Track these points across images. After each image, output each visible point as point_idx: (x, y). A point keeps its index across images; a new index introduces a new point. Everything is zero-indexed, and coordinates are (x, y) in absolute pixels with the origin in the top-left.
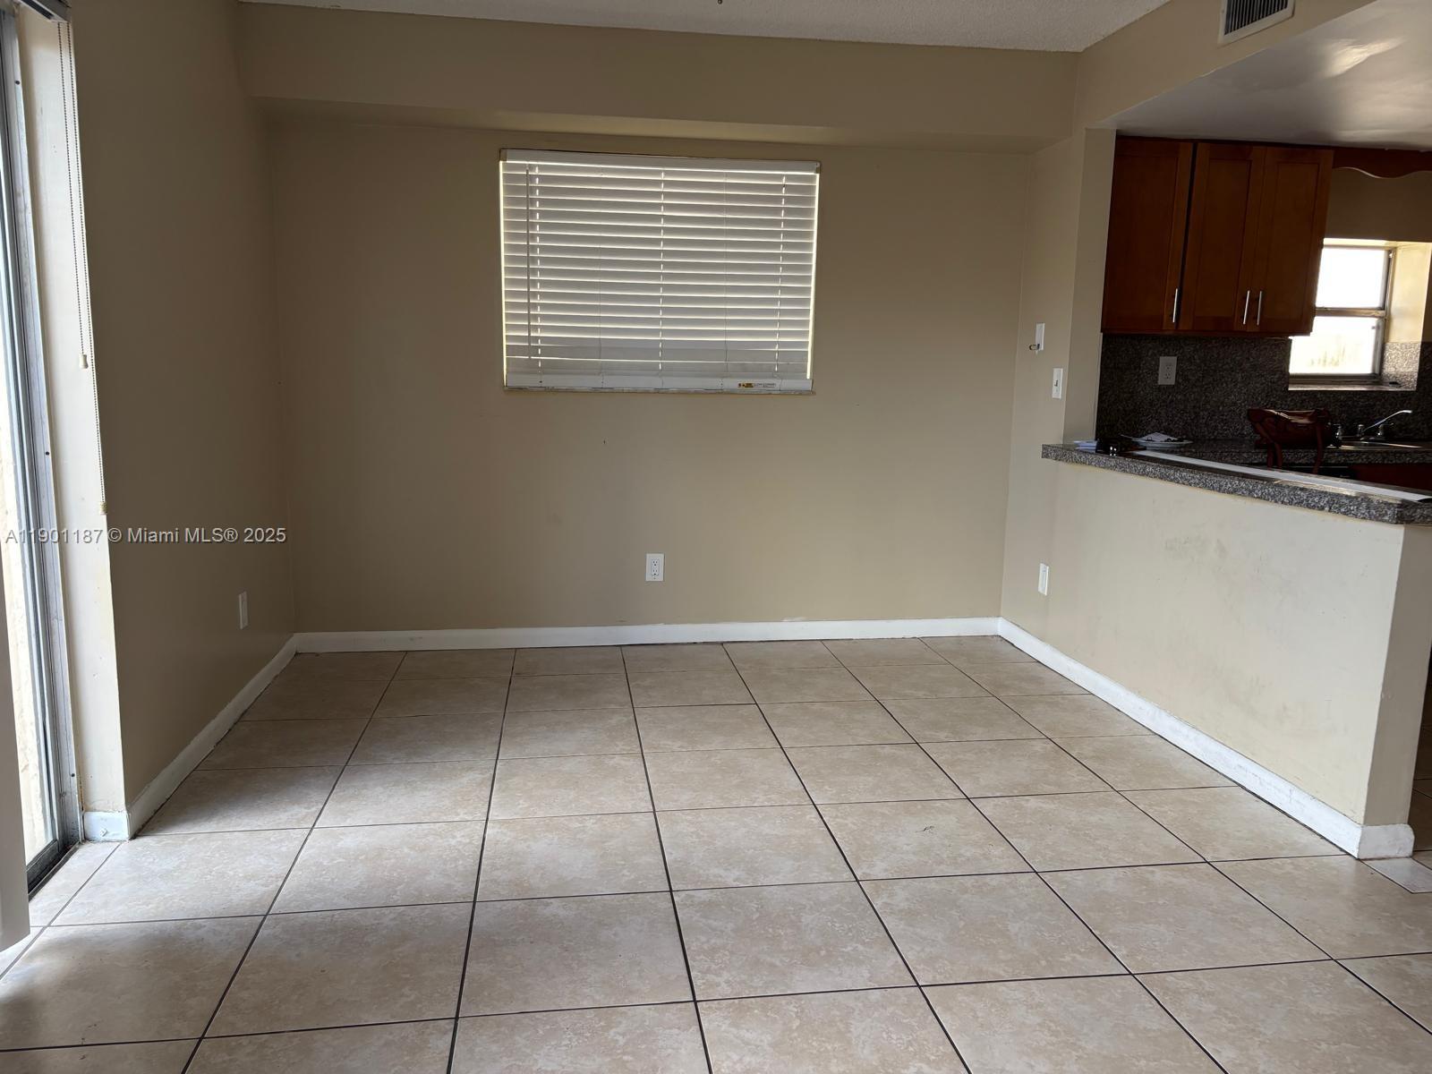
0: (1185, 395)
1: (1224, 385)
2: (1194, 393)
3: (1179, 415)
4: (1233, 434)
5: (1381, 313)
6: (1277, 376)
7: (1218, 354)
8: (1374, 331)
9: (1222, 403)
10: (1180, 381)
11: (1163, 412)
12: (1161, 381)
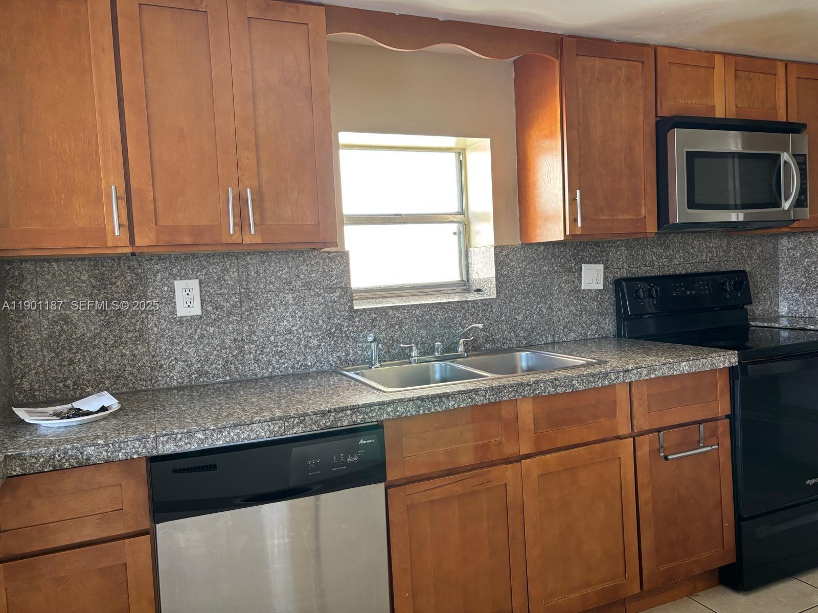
0: (219, 327)
1: (272, 309)
2: (232, 322)
3: (215, 352)
4: (293, 368)
5: (459, 217)
6: (337, 294)
7: (257, 272)
8: (456, 237)
9: (274, 331)
10: (209, 309)
11: (191, 351)
12: (182, 311)
